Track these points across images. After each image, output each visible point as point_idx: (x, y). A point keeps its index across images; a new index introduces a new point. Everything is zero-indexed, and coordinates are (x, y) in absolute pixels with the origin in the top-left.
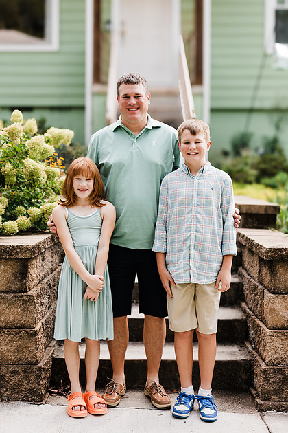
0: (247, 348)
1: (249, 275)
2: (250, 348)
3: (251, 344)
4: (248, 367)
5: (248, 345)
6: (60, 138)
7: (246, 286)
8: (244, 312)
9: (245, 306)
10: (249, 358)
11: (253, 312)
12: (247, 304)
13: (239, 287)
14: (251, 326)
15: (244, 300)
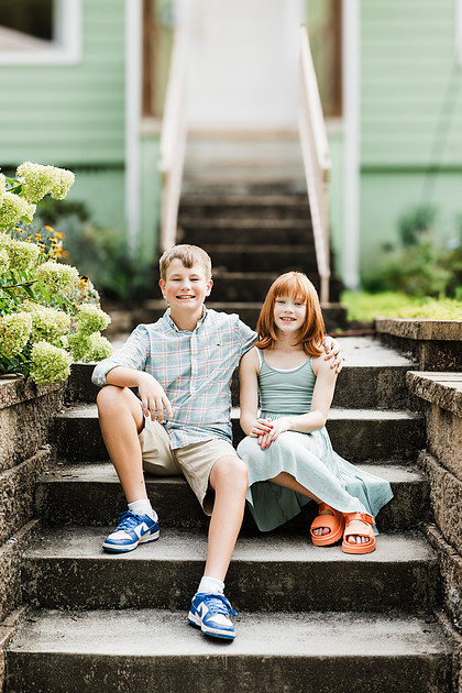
0: (442, 626)
1: (442, 465)
2: (448, 627)
3: (450, 616)
4: (444, 670)
5: (443, 618)
6: (43, 181)
7: (436, 490)
8: (434, 546)
9: (435, 533)
10: (446, 650)
11: (454, 546)
12: (438, 528)
13: (420, 492)
14: (449, 576)
15: (432, 520)
